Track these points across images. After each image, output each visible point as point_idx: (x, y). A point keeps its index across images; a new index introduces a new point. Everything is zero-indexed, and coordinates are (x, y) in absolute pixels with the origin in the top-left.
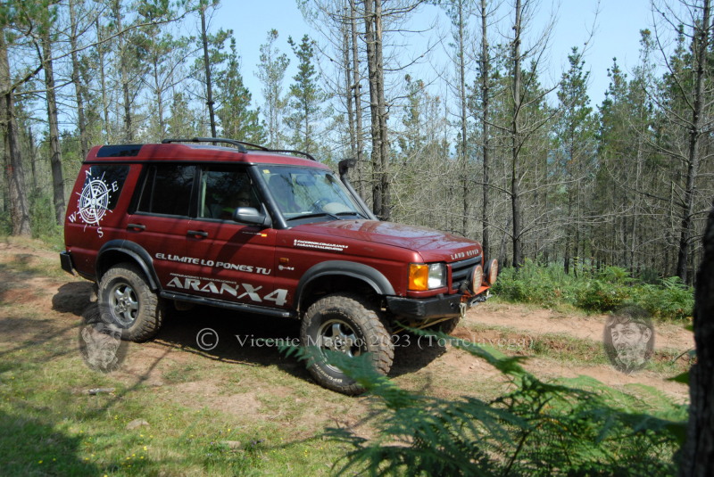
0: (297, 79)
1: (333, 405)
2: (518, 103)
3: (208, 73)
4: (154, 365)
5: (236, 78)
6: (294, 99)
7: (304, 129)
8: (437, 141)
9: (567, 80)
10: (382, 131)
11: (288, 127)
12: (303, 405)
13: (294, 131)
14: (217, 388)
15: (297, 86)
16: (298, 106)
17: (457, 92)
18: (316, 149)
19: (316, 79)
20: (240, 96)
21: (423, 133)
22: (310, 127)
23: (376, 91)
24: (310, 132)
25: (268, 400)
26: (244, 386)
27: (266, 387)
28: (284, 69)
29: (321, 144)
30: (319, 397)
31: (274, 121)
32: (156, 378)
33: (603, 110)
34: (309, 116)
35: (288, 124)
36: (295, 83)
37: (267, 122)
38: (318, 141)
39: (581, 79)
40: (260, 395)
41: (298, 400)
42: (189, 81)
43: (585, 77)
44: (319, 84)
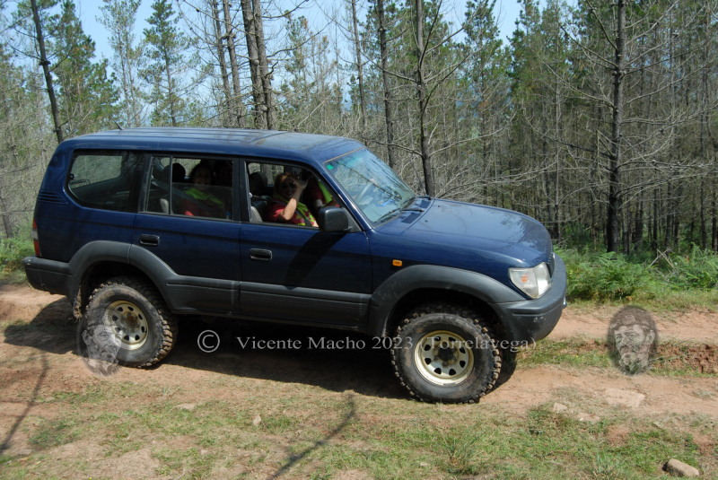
0: (151, 21)
1: (247, 453)
2: (422, 48)
3: (36, 20)
4: (15, 427)
5: (73, 23)
6: (150, 47)
7: (165, 84)
8: (327, 88)
9: (473, 10)
10: (266, 94)
11: (145, 82)
12: (210, 458)
13: (152, 86)
14: (102, 448)
15: (152, 30)
16: (156, 55)
17: (349, 35)
18: (183, 105)
19: (176, 21)
20: (81, 46)
21: (310, 80)
22: (173, 80)
23: (255, 44)
24: (174, 87)
25: (166, 456)
26: (135, 441)
27: (163, 439)
28: (135, 11)
29: (188, 99)
30: (229, 444)
31: (128, 77)
32: (21, 444)
33: (514, 42)
34: (170, 67)
35: (146, 78)
36: (149, 27)
37: (119, 77)
38: (184, 97)
39: (489, 7)
40: (157, 451)
41: (203, 452)
42: (12, 32)
43: (493, 5)
44: (180, 28)
